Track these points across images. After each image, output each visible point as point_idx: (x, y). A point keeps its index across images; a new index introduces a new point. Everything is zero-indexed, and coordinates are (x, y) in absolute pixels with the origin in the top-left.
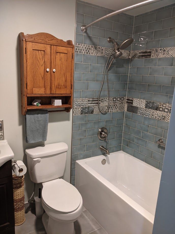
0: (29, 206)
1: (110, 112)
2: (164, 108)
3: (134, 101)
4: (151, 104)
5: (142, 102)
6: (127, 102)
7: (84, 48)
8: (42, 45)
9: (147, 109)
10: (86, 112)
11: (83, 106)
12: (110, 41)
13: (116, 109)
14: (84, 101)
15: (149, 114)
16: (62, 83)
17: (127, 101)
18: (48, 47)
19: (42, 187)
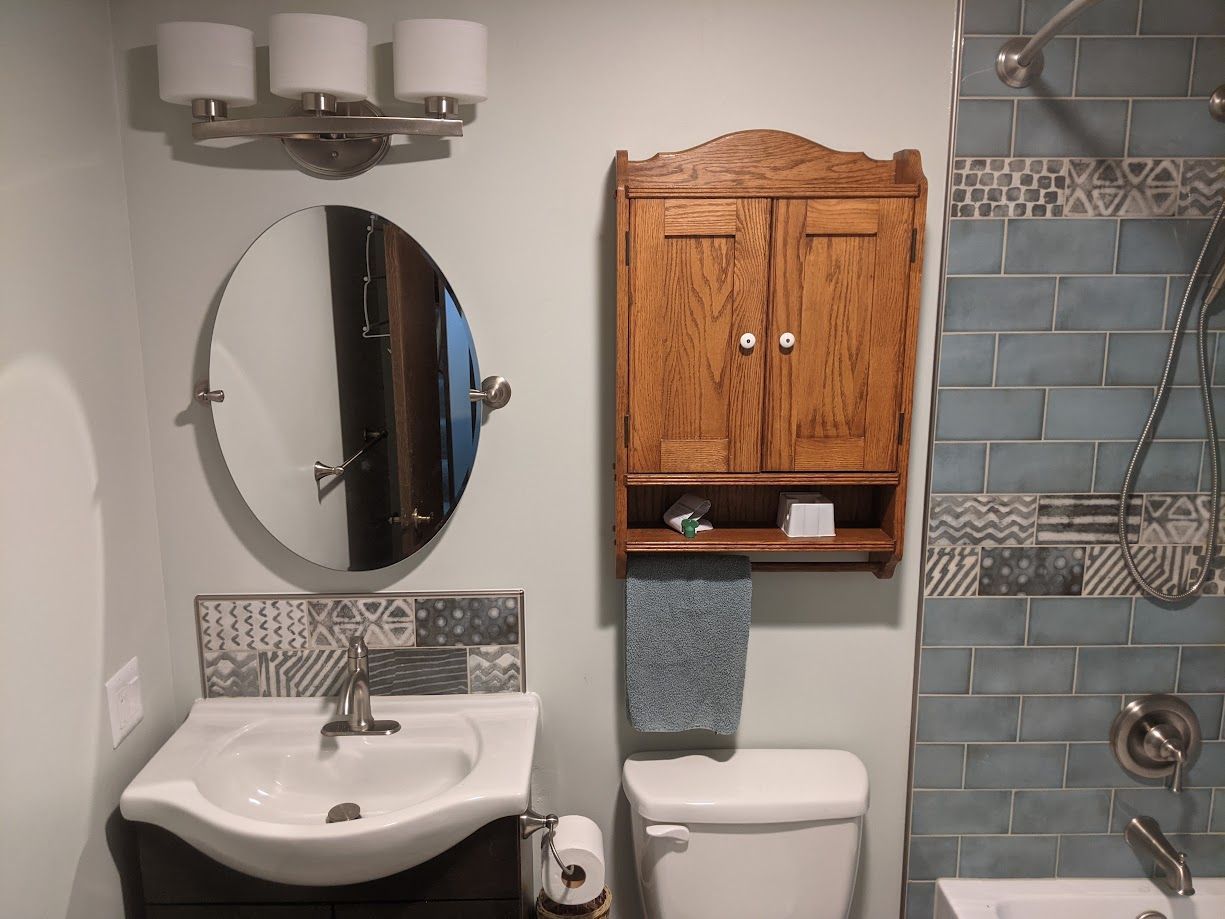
7: (1016, 182)
10: (1023, 580)
11: (1000, 541)
14: (1004, 510)
16: (838, 408)
18: (756, 213)
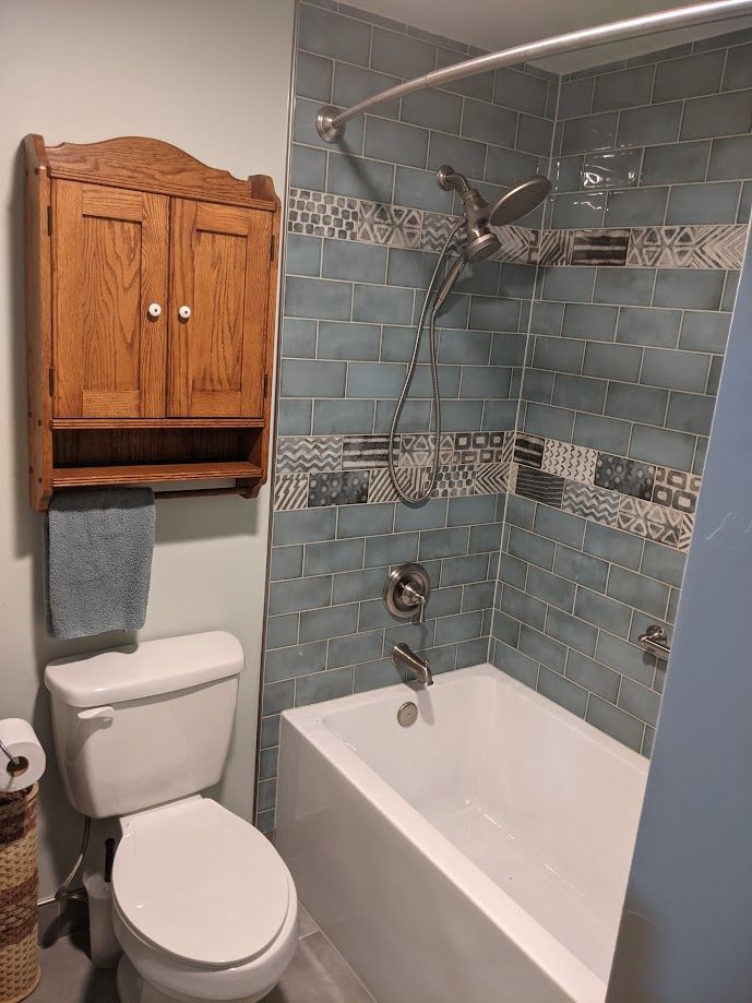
1: (440, 496)
2: (674, 489)
3: (545, 449)
4: (619, 469)
5: (582, 460)
6: (517, 453)
7: (329, 212)
8: (128, 196)
9: (603, 491)
10: (334, 494)
11: (320, 468)
12: (447, 185)
13: (469, 482)
14: (323, 447)
15: (612, 511)
16: (222, 369)
17: (518, 448)
18: (158, 206)
19: (119, 834)
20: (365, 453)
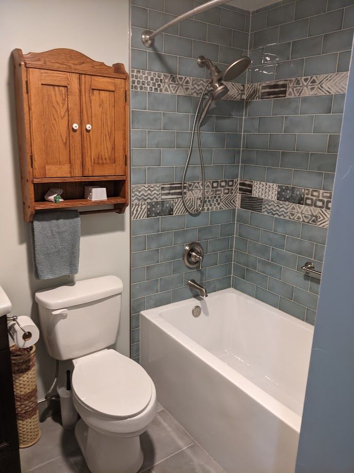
0: (48, 408)
1: (206, 211)
2: (314, 198)
3: (253, 186)
4: (288, 191)
5: (271, 189)
6: (240, 189)
7: (149, 79)
8: (62, 75)
9: (281, 202)
10: (158, 211)
11: (152, 199)
12: (202, 65)
13: (219, 204)
14: (152, 189)
15: (286, 211)
16: (106, 153)
17: (240, 187)
18: (74, 79)
19: (73, 367)
20: (171, 191)
